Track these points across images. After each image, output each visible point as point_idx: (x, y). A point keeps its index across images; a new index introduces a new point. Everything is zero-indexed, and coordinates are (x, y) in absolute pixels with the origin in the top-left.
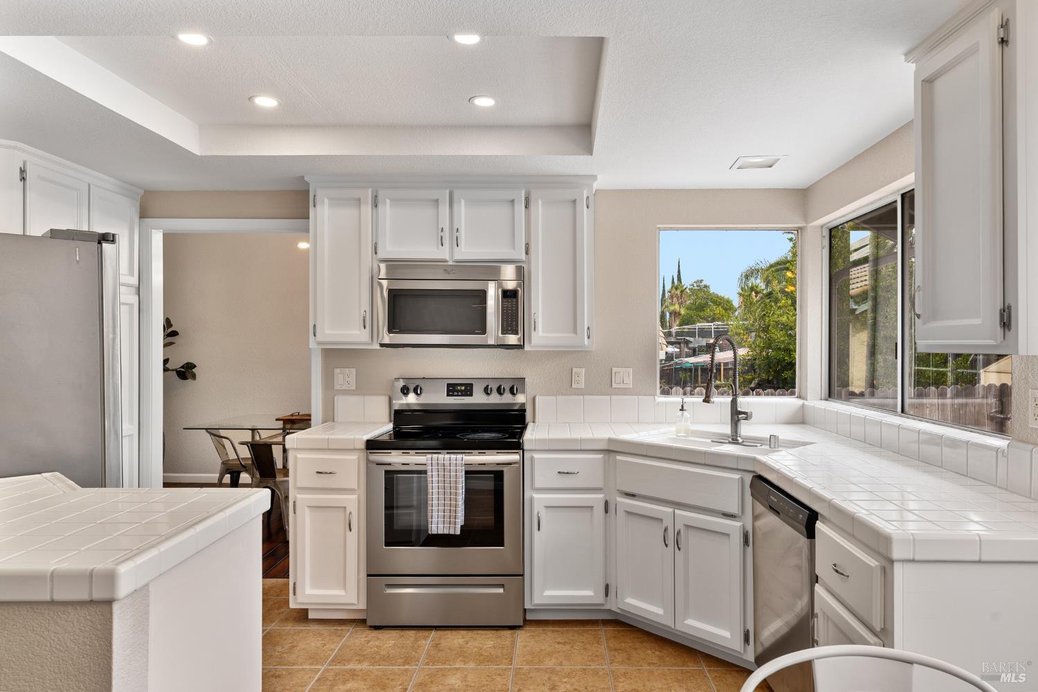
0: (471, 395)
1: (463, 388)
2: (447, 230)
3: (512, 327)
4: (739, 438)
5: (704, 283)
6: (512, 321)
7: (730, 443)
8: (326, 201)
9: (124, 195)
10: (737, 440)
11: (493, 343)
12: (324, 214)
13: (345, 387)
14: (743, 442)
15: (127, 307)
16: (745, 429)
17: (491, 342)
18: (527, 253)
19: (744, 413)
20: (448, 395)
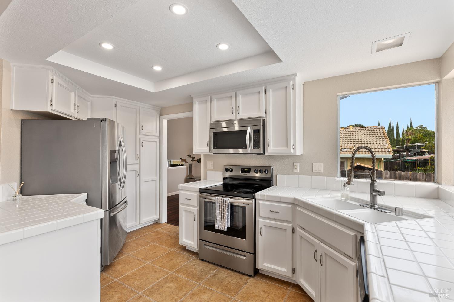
0: (250, 173)
1: (247, 170)
2: (235, 108)
3: (257, 145)
4: (375, 206)
5: (423, 127)
6: (257, 143)
7: (369, 207)
8: (197, 103)
9: (153, 109)
10: (374, 207)
11: (250, 152)
12: (197, 107)
13: (210, 168)
14: (379, 208)
15: (155, 142)
16: (381, 200)
17: (249, 151)
18: (266, 113)
19: (379, 192)
20: (241, 172)
